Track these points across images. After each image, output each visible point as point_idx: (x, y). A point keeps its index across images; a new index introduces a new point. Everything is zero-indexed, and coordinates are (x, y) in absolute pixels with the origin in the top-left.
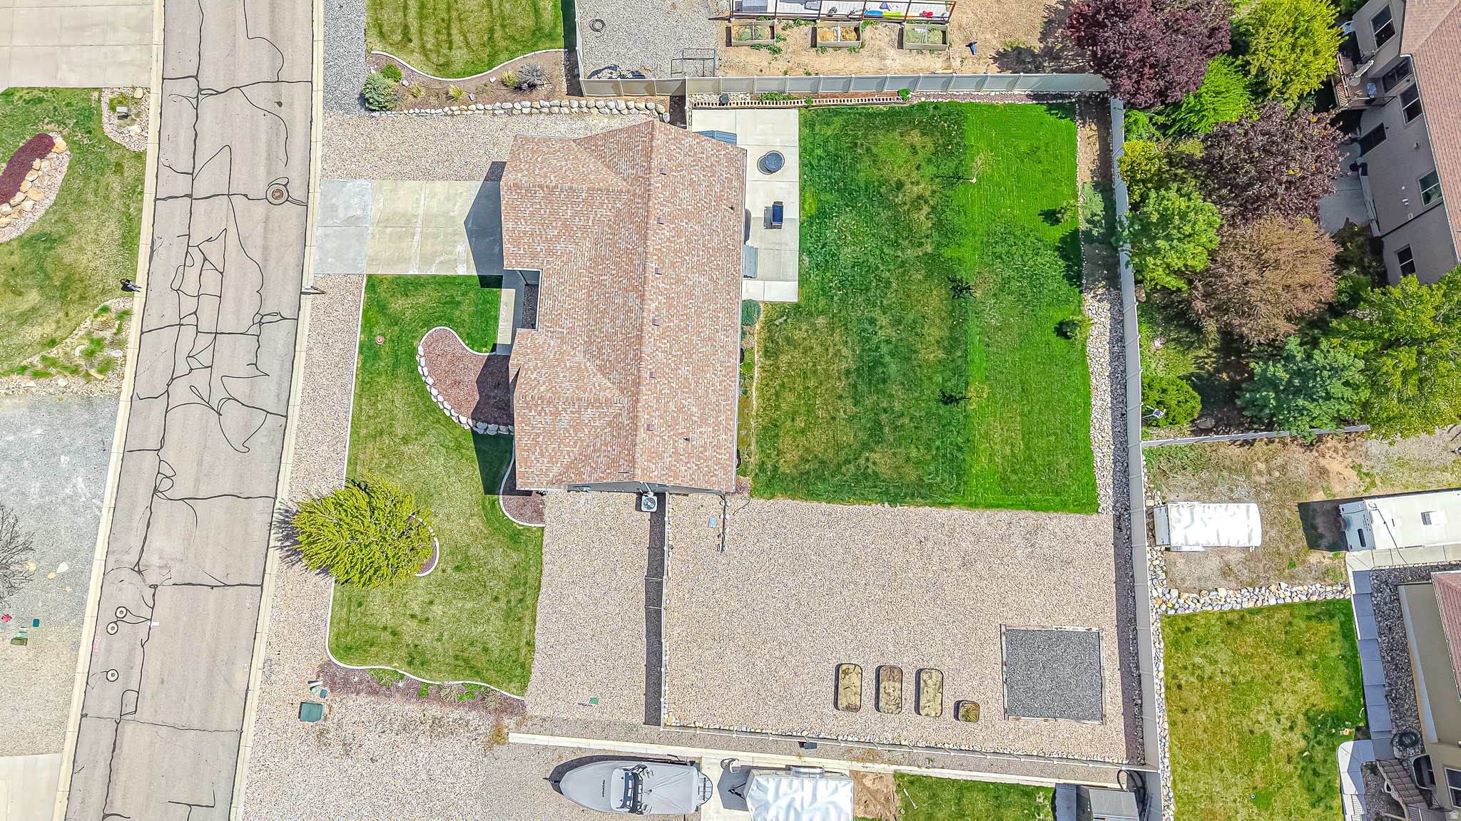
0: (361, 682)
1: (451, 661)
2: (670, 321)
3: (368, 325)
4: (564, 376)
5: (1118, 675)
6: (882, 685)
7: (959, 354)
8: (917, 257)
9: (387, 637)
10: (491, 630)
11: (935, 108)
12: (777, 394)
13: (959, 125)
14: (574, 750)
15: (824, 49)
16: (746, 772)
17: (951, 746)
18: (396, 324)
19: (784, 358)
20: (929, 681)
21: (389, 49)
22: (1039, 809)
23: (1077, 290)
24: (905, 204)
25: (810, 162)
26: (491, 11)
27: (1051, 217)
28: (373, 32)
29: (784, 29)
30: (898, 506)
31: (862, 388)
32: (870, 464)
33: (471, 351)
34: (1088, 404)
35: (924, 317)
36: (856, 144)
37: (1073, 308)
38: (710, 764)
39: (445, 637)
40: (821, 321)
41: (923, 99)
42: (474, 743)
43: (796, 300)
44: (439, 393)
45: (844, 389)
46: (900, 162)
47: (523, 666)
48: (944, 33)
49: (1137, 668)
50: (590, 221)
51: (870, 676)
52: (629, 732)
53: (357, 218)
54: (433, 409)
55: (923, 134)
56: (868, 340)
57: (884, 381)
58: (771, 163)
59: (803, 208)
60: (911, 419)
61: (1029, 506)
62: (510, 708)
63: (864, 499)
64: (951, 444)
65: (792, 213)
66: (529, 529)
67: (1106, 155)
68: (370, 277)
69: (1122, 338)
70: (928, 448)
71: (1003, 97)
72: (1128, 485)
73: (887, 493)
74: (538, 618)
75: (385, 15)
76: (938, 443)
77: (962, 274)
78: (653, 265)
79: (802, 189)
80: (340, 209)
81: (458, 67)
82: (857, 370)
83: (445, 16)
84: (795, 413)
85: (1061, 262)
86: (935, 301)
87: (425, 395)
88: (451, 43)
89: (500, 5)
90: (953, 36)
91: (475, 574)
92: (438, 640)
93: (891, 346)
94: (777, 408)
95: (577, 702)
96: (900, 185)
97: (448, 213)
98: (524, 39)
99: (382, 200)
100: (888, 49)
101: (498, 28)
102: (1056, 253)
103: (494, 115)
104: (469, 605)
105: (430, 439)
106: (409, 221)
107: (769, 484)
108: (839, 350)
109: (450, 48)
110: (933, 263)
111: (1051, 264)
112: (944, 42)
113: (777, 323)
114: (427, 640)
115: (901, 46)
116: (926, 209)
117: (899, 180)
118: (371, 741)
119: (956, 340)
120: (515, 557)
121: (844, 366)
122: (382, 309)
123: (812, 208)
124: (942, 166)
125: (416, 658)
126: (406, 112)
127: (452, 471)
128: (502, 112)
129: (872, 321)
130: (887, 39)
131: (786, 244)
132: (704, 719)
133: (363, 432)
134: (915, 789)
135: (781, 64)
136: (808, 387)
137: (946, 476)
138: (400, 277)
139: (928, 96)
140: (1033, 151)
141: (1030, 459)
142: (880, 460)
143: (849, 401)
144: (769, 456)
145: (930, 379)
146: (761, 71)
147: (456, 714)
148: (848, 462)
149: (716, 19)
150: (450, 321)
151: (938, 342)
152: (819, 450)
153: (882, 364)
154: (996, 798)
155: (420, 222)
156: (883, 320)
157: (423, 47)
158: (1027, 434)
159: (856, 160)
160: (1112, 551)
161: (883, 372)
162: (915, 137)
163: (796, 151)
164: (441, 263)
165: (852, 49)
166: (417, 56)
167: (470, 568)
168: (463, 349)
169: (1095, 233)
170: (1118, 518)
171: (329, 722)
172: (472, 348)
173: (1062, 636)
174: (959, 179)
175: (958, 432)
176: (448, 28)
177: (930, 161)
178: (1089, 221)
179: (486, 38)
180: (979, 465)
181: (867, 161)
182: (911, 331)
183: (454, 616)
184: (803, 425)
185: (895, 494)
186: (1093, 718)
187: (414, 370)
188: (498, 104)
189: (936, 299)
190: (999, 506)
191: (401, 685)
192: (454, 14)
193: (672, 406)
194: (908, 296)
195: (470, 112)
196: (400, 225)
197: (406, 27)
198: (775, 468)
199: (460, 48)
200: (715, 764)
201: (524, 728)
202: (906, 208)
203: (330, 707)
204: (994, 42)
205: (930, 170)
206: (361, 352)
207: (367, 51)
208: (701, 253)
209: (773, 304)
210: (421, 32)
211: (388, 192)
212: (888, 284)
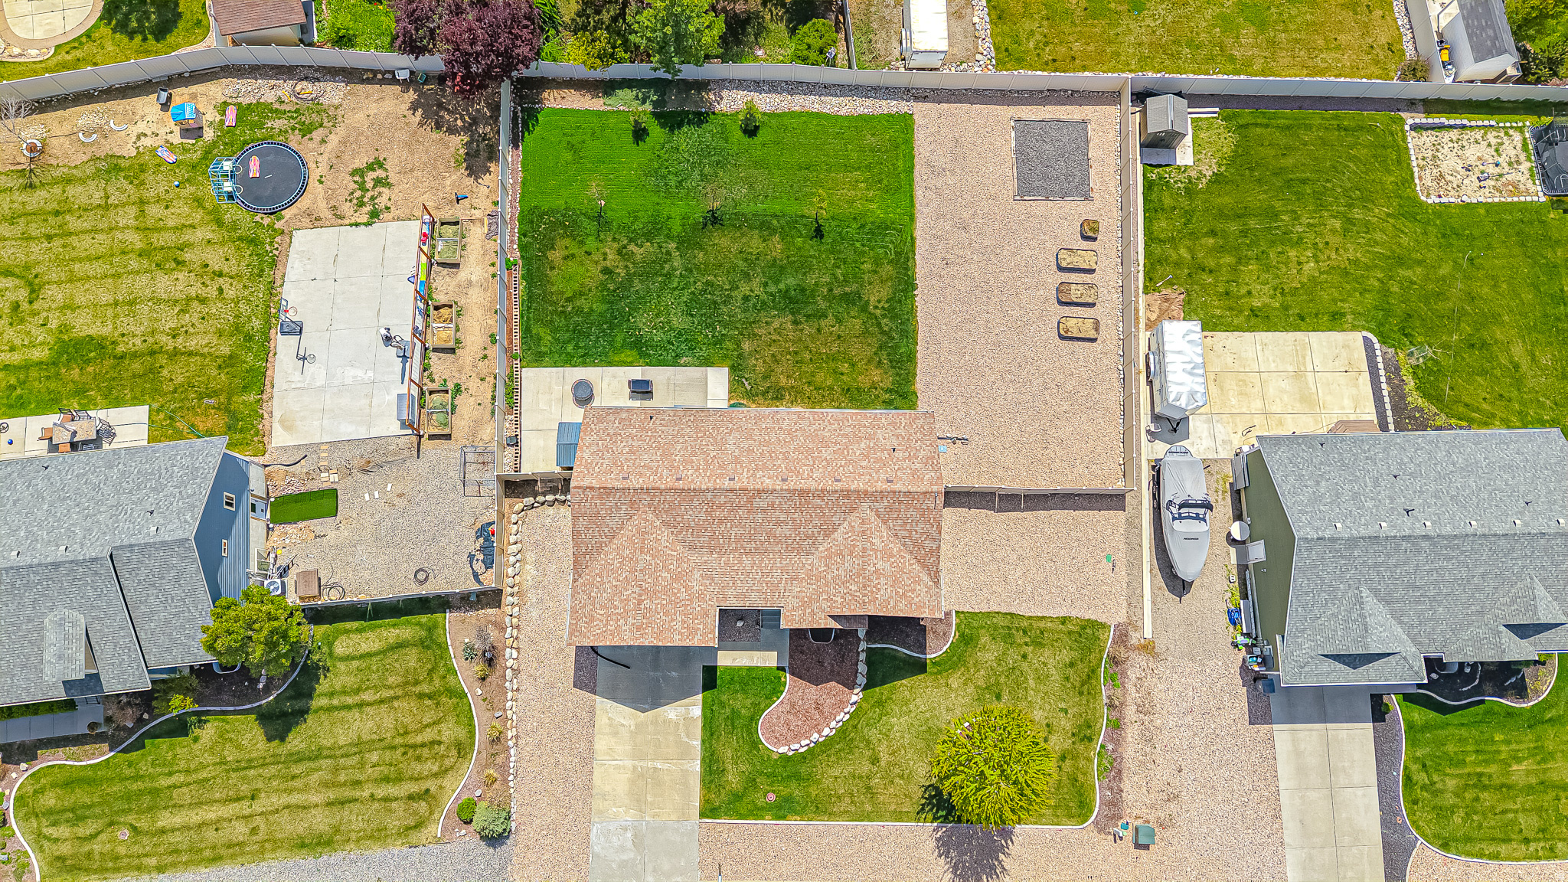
0: (1111, 789)
1: (1084, 698)
2: (780, 466)
3: (756, 812)
4: (838, 569)
5: (1049, 108)
6: (1075, 300)
7: (775, 222)
8: (681, 256)
9: (1067, 765)
10: (1053, 659)
11: (525, 235)
12: (817, 389)
13: (543, 214)
14: (1153, 576)
15: (458, 341)
16: (1156, 418)
17: (1119, 245)
18: (755, 780)
19: (783, 381)
20: (1068, 260)
21: (436, 816)
22: (1161, 178)
23: (712, 116)
24: (626, 266)
25: (581, 357)
26: (397, 698)
27: (640, 134)
28: (414, 836)
29: (433, 381)
30: (917, 282)
31: (809, 310)
32: (880, 306)
33: (784, 694)
34: (818, 115)
35: (741, 252)
36: (562, 312)
37: (729, 121)
38: (1152, 452)
39: (1063, 705)
40: (746, 346)
41: (515, 246)
42: (1156, 672)
43: (726, 370)
44: (828, 725)
45: (810, 327)
46: (582, 270)
47: (1084, 628)
48: (443, 224)
49: (1042, 92)
50: (673, 553)
51: (1067, 311)
52: (1133, 525)
53: (635, 836)
54: (842, 732)
55: (553, 248)
56: (764, 303)
57: (803, 290)
58: (583, 395)
59: (630, 362)
60: (838, 267)
61: (910, 170)
62: (1122, 638)
63: (913, 311)
64: (859, 233)
65: (637, 373)
66: (958, 626)
67: (574, 84)
68: (702, 815)
69: (755, 81)
70: (863, 253)
71: (514, 172)
72: (887, 88)
73: (905, 291)
74: (1040, 615)
75: (393, 823)
76: (858, 245)
77: (698, 216)
79: (610, 364)
80: (625, 857)
81: (462, 733)
82: (793, 314)
83: (399, 751)
84: (835, 372)
85: (685, 129)
86: (724, 242)
87: (830, 741)
88: (433, 743)
89: (390, 687)
90: (447, 214)
91: (1002, 679)
92: (1066, 712)
93: (770, 283)
94: (831, 388)
95: (1111, 574)
96: (607, 271)
97: (631, 732)
98: (433, 659)
99: (614, 809)
100: (459, 278)
101: (417, 689)
102: (676, 132)
103: (518, 690)
104: (1031, 682)
105: (873, 734)
106: (641, 776)
107: (904, 396)
108: (775, 329)
109: (440, 743)
110: (687, 243)
111: (687, 138)
112: (456, 223)
113: (749, 388)
114: (1066, 724)
115: (456, 266)
116: (632, 247)
117: (601, 272)
118: (1163, 773)
119: (762, 224)
120: (985, 639)
121: (789, 326)
122: (737, 797)
123: (630, 354)
124: (588, 231)
125: (1084, 734)
126: (512, 790)
127: (904, 708)
128: (515, 680)
129: (746, 298)
130: (448, 279)
131: (669, 379)
132: (1115, 457)
133: (868, 807)
134: (1156, 276)
135: (473, 384)
136: (811, 359)
137: (887, 239)
138: (703, 781)
139: (512, 242)
140: (571, 146)
141: (868, 167)
142: (876, 295)
143: (823, 323)
144: (877, 397)
145: (799, 249)
146: (479, 404)
147: (1132, 690)
148: (879, 325)
149: (418, 451)
150: (753, 719)
151: (764, 241)
152: (870, 351)
153: (787, 291)
154: (1156, 211)
155: (642, 763)
156: (744, 289)
157: (435, 775)
158: (847, 168)
159: (579, 311)
160: (946, 105)
161: (795, 290)
162: (556, 256)
163: (568, 370)
164: (688, 736)
165: (459, 314)
166: (447, 782)
167: (998, 684)
168: (782, 702)
169: (655, 98)
170: (916, 98)
171: (1150, 817)
172: (782, 692)
173: (1020, 151)
174: (600, 216)
175: (848, 227)
176: (414, 747)
177: (582, 243)
178: (644, 103)
179: (428, 702)
180: (877, 211)
181: (581, 302)
182: (755, 264)
183: (1042, 698)
184: (846, 365)
185: (906, 285)
186: (1085, 130)
187: (803, 758)
188: (507, 684)
189: (721, 241)
190: (912, 196)
191: (1110, 747)
192: (399, 740)
193: (864, 463)
194: (721, 266)
195: (514, 718)
196: (644, 785)
197: (411, 797)
198: (889, 391)
199: (439, 731)
200: (1152, 447)
201: (1139, 624)
202: (631, 266)
203: (1137, 817)
204: (454, 177)
205: (591, 243)
206: (784, 818)
207: (437, 843)
209: (730, 392)
210: (417, 779)
211: (606, 803)
212: (708, 283)
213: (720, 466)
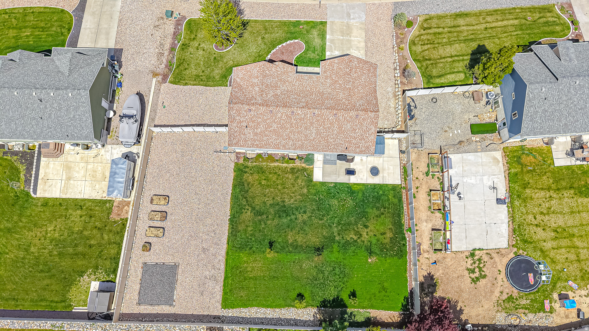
0: (178, 29)
1: (183, 58)
2: (294, 119)
3: (307, 23)
4: (273, 81)
5: (155, 312)
6: (159, 213)
7: (291, 249)
8: (333, 233)
9: (193, 36)
10: (193, 71)
11: (404, 245)
12: (276, 173)
13: (396, 255)
14: (148, 101)
15: (429, 195)
16: (135, 162)
17: (135, 240)
18: (307, 32)
19: (290, 176)
20: (159, 232)
21: (420, 23)
22: (108, 275)
23: (319, 305)
24: (358, 228)
25: (376, 188)
26: (439, 59)
27: (353, 295)
28: (427, 17)
29: (438, 178)
30: (228, 222)
31: (277, 207)
32: (246, 210)
33: (295, 57)
34: (267, 306)
35: (307, 234)
36: (385, 208)
37: (310, 302)
38: (138, 148)
39: (191, 56)
40: (305, 191)
41: (408, 239)
42: (154, 67)
43: (314, 180)
44: (279, 48)
45: (277, 200)
46: (377, 227)
47: (179, 82)
48: (441, 250)
49: (157, 321)
50: (338, 91)
51: (163, 208)
52: (152, 119)
53: (349, 17)
54: (274, 47)
55: (391, 238)
56: (297, 210)
57: (280, 217)
58: (375, 171)
59: (355, 185)
60: (264, 228)
61: (226, 278)
62: (164, 80)
63: (232, 208)
64: (253, 245)
65: (353, 179)
66: (227, 81)
67: (385, 325)
68: (326, 22)
69: (297, 325)
70: (251, 235)
71: (411, 276)
72: (233, 323)
73: (234, 217)
74: (195, 86)
75: (435, 21)
76: (253, 239)
77: (325, 252)
78: (316, 112)
79: (363, 184)
80: (353, 11)
81: (414, 48)
82: (284, 206)
83: (436, 42)
84: (268, 180)
85: (331, 298)
86: (314, 239)
87: (279, 43)
88: (424, 45)
89: (442, 62)
90: (439, 255)
91: (213, 64)
92: (190, 53)
93: (294, 220)
94: (270, 173)
95: (165, 101)
96: (366, 227)
97: (351, 48)
98: (427, 72)
99: (357, 24)
100: (431, 224)
101: (431, 62)
102: (336, 297)
103: (394, 63)
104: (202, 63)
105: (263, 46)
106: (348, 34)
107: (240, 170)
108: (293, 198)
109: (421, 45)
110: (331, 239)
111: (330, 294)
112: (435, 250)
113: (305, 173)
114: (191, 49)
115: (433, 230)
116: (355, 238)
117: (369, 227)
118: (158, 34)
119: (296, 248)
120: (217, 77)
121: (287, 200)
122: (313, 27)
123: (355, 188)
124: (376, 246)
125: (185, 47)
126: (394, 31)
127: (250, 54)
128: (395, 66)
129: (305, 212)
130: (436, 224)
131: (339, 177)
132: (154, 146)
133: (267, 24)
134: (121, 225)
135: (421, 177)
136: (278, 186)
137: (240, 242)
138: (326, 32)
139: (409, 242)
140: (384, 289)
141: (245, 279)
142: (248, 215)
143: (272, 202)
144: (251, 170)
145: (280, 236)
146: (418, 168)
147: (165, 61)
148: (247, 201)
149: (441, 149)
150: (307, 50)
151: (296, 240)
152: (252, 190)
153: (287, 216)
154: (114, 258)
155: (348, 38)
156: (305, 217)
157: (422, 35)
158: (255, 278)
159: (378, 208)
160: (205, 313)
161: (283, 216)
162: (389, 235)
163: (381, 182)
164: (331, 46)
165: (430, 207)
166: (418, 33)
167: (215, 63)
168: (296, 55)
169: (346, 316)
170: (219, 317)
171: (166, 20)
172: (296, 58)
173: (172, 289)
174: (370, 253)
175: (257, 248)
176: (430, 44)
177: (378, 240)
178: (351, 313)
179: (427, 58)
180: (244, 257)
181: (377, 213)
182: (301, 229)
183: (199, 58)
184: (263, 183)
185: (234, 221)
186: (139, 299)
187: (289, 39)
188: (398, 64)
189: (315, 240)
190: (226, 265)
191: (176, 42)
192: (437, 45)
194: (316, 228)
195: (395, 54)
196: (347, 31)
197: (430, 28)
198: (246, 172)
199: (422, 48)
200: (138, 151)
201: (157, 83)
202: (356, 229)
203: (171, 20)
204: (438, 274)
205: (374, 241)
206: (297, 21)
207: (419, 15)
208: (325, 134)
209: (313, 171)
210: (428, 34)
211: (360, 27)
212: (322, 220)
213: (318, 121)
